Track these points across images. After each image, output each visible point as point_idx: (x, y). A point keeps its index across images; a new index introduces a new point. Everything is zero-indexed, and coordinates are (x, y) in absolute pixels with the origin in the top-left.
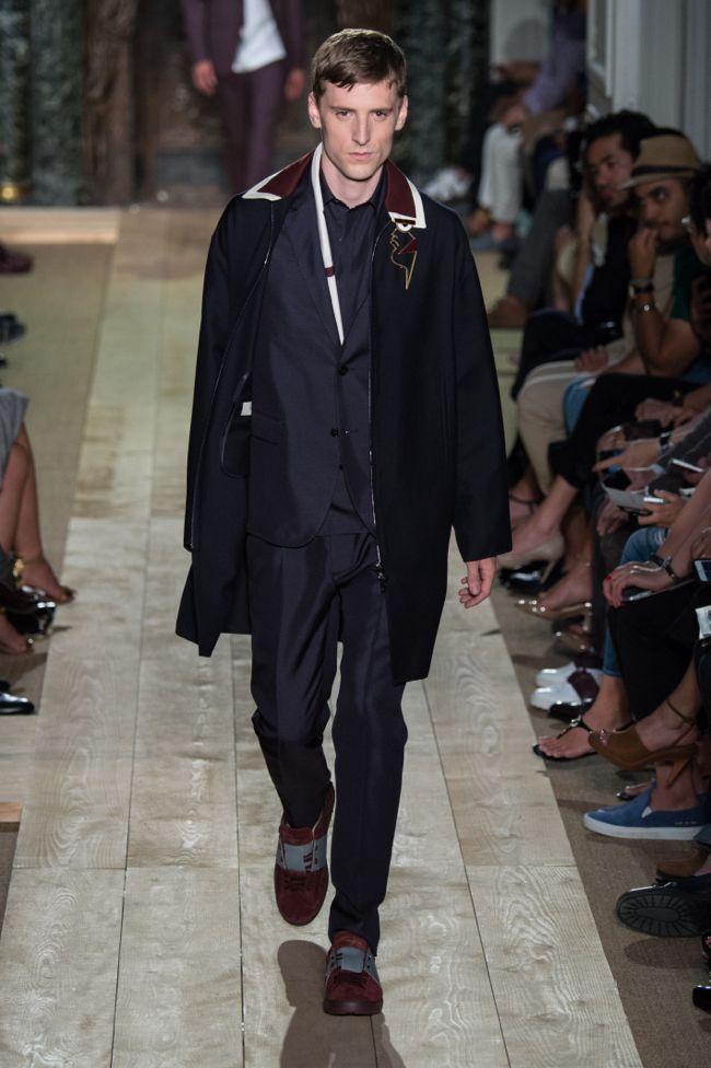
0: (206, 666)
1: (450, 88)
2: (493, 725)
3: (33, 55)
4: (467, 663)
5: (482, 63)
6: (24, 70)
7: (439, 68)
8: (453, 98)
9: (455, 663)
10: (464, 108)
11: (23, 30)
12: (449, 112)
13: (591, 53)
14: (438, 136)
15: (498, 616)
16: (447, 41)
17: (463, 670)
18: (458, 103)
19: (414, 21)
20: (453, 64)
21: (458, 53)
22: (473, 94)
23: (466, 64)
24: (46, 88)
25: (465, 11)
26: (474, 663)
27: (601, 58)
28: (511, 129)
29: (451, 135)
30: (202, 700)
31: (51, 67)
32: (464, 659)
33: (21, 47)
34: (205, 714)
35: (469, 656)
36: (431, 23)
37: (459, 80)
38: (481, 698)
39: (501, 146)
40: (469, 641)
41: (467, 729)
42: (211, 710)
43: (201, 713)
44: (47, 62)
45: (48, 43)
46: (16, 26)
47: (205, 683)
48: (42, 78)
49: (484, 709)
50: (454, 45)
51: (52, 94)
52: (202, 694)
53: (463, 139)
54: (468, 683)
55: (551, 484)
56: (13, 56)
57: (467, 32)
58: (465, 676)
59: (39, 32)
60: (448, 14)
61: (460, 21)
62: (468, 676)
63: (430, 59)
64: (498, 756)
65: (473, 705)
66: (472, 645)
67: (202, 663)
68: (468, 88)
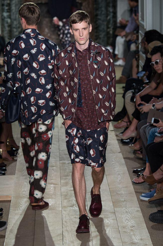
0: (53, 163)
1: (108, 28)
2: (120, 175)
3: (12, 22)
4: (114, 161)
5: (115, 22)
6: (10, 26)
7: (105, 23)
8: (109, 30)
9: (111, 161)
10: (111, 32)
11: (9, 17)
12: (108, 33)
14: (106, 39)
15: (121, 150)
16: (107, 17)
17: (113, 162)
18: (110, 31)
19: (99, 12)
20: (109, 22)
21: (110, 19)
22: (113, 29)
23: (111, 22)
24: (15, 30)
25: (111, 10)
26: (115, 161)
28: (122, 37)
29: (108, 38)
30: (53, 171)
31: (16, 25)
32: (113, 160)
33: (9, 21)
34: (53, 174)
35: (114, 159)
36: (103, 13)
37: (110, 26)
38: (117, 169)
39: (120, 41)
40: (114, 156)
41: (114, 176)
42: (55, 173)
43: (52, 174)
44: (15, 24)
45: (15, 20)
46: (8, 16)
47: (53, 167)
48: (14, 28)
49: (118, 171)
50: (109, 18)
51: (16, 31)
52: (53, 169)
53: (111, 39)
54: (114, 165)
55: (133, 119)
56: (7, 23)
57: (112, 14)
58: (113, 164)
59: (13, 17)
60: (107, 10)
61: (110, 12)
62: (114, 164)
63: (103, 21)
64: (121, 182)
65: (115, 170)
66: (115, 156)
67: (53, 162)
68: (112, 27)
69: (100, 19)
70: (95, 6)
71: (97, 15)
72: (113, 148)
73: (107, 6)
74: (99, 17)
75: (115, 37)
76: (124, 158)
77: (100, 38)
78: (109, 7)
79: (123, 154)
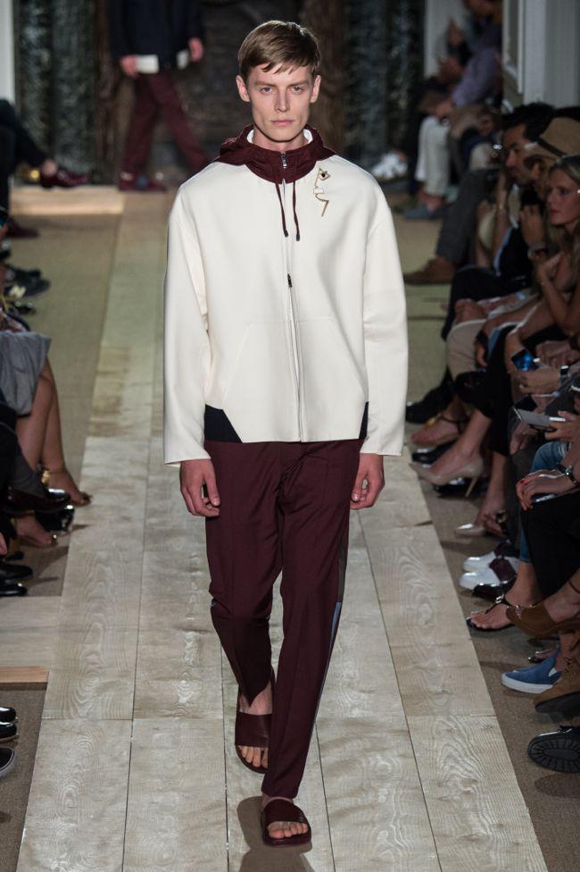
0: (196, 556)
1: (392, 87)
2: (429, 603)
3: (55, 62)
4: (408, 552)
5: (418, 67)
6: (48, 75)
7: (383, 71)
8: (394, 95)
9: (397, 553)
10: (403, 104)
11: (47, 42)
12: (391, 106)
13: (506, 58)
14: (383, 126)
15: (431, 513)
16: (389, 48)
17: (404, 558)
18: (398, 99)
19: (361, 33)
20: (394, 67)
21: (399, 57)
22: (410, 91)
23: (404, 67)
24: (65, 89)
25: (404, 24)
26: (412, 552)
27: (514, 62)
28: (441, 120)
29: (392, 124)
30: (193, 584)
31: (70, 72)
32: (405, 549)
33: (45, 56)
34: (196, 594)
35: (408, 547)
36: (376, 34)
37: (399, 80)
38: (418, 581)
40: (408, 535)
41: (407, 606)
42: (201, 591)
43: (192, 594)
44: (67, 68)
45: (67, 53)
46: (40, 39)
47: (196, 570)
48: (63, 81)
49: (421, 590)
50: (395, 52)
51: (71, 94)
52: (194, 579)
53: (403, 128)
54: (408, 569)
56: (39, 63)
57: (406, 40)
58: (405, 563)
59: (59, 43)
60: (390, 26)
61: (400, 33)
62: (408, 563)
63: (375, 64)
64: (432, 627)
65: (412, 587)
66: (411, 538)
67: (193, 554)
68: (406, 87)
69: (364, 57)
70: (348, 10)
71: (354, 43)
72: (406, 506)
73: (391, 10)
74: (362, 50)
75: (417, 119)
76: (444, 545)
77: (364, 124)
78: (398, 13)
79: (439, 530)
